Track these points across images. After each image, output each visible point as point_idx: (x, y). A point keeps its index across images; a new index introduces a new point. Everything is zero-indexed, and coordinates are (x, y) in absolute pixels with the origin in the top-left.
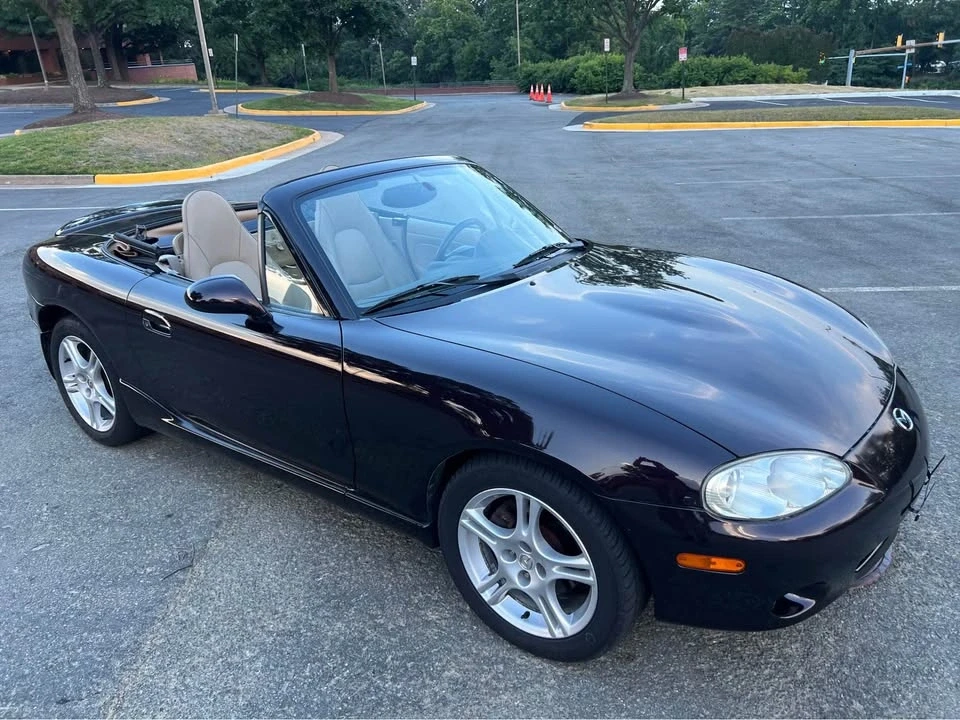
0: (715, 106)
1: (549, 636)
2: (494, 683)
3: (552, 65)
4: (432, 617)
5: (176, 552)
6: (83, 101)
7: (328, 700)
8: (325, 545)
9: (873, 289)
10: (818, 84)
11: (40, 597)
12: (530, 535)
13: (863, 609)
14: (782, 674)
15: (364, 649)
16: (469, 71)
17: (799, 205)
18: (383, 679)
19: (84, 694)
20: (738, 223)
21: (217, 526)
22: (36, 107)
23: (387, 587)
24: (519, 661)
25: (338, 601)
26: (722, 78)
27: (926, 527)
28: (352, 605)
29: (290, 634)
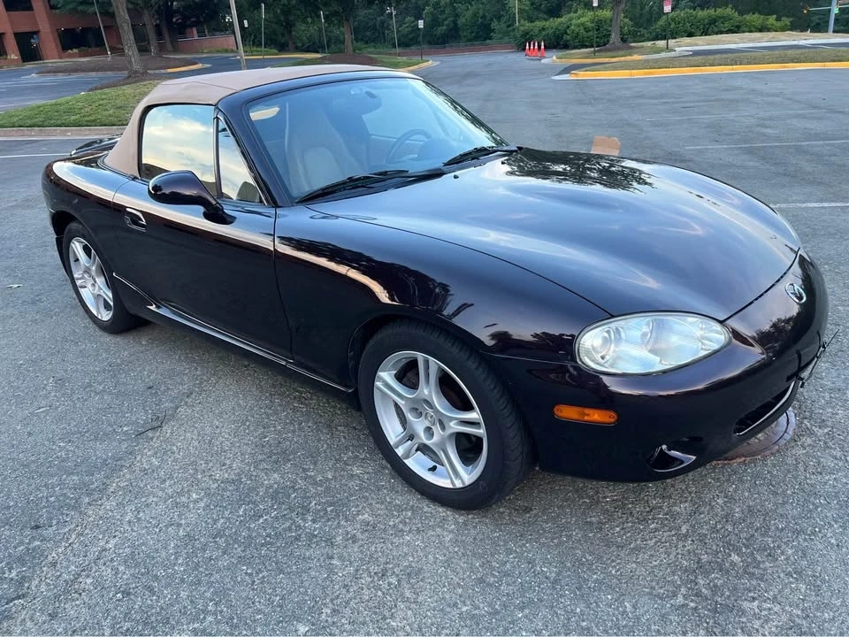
0: (696, 53)
1: (451, 486)
2: (401, 526)
3: (547, 24)
4: (356, 471)
5: (150, 416)
6: (136, 67)
7: (254, 534)
8: (276, 413)
9: (821, 205)
10: (802, 31)
11: (32, 447)
12: (430, 392)
13: (756, 476)
14: (667, 528)
15: (293, 496)
16: (472, 32)
17: (764, 135)
18: (305, 520)
19: (54, 522)
20: (700, 151)
21: (188, 397)
22: (101, 74)
23: (323, 446)
24: (426, 509)
25: (279, 456)
26: (708, 28)
27: (833, 408)
28: (289, 460)
29: (233, 481)
